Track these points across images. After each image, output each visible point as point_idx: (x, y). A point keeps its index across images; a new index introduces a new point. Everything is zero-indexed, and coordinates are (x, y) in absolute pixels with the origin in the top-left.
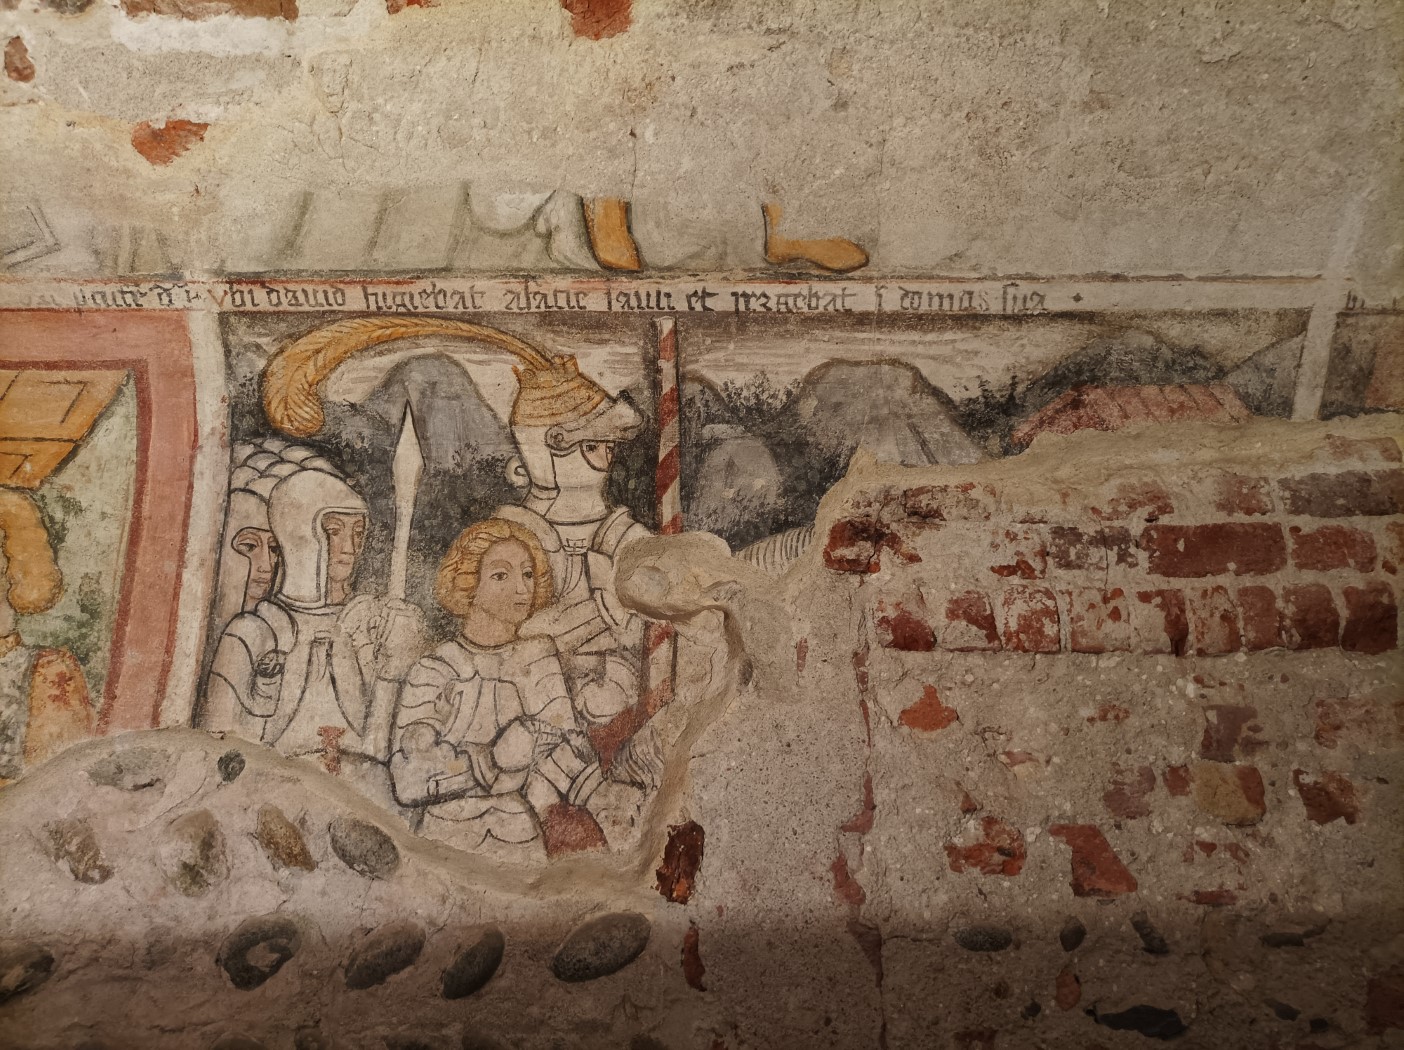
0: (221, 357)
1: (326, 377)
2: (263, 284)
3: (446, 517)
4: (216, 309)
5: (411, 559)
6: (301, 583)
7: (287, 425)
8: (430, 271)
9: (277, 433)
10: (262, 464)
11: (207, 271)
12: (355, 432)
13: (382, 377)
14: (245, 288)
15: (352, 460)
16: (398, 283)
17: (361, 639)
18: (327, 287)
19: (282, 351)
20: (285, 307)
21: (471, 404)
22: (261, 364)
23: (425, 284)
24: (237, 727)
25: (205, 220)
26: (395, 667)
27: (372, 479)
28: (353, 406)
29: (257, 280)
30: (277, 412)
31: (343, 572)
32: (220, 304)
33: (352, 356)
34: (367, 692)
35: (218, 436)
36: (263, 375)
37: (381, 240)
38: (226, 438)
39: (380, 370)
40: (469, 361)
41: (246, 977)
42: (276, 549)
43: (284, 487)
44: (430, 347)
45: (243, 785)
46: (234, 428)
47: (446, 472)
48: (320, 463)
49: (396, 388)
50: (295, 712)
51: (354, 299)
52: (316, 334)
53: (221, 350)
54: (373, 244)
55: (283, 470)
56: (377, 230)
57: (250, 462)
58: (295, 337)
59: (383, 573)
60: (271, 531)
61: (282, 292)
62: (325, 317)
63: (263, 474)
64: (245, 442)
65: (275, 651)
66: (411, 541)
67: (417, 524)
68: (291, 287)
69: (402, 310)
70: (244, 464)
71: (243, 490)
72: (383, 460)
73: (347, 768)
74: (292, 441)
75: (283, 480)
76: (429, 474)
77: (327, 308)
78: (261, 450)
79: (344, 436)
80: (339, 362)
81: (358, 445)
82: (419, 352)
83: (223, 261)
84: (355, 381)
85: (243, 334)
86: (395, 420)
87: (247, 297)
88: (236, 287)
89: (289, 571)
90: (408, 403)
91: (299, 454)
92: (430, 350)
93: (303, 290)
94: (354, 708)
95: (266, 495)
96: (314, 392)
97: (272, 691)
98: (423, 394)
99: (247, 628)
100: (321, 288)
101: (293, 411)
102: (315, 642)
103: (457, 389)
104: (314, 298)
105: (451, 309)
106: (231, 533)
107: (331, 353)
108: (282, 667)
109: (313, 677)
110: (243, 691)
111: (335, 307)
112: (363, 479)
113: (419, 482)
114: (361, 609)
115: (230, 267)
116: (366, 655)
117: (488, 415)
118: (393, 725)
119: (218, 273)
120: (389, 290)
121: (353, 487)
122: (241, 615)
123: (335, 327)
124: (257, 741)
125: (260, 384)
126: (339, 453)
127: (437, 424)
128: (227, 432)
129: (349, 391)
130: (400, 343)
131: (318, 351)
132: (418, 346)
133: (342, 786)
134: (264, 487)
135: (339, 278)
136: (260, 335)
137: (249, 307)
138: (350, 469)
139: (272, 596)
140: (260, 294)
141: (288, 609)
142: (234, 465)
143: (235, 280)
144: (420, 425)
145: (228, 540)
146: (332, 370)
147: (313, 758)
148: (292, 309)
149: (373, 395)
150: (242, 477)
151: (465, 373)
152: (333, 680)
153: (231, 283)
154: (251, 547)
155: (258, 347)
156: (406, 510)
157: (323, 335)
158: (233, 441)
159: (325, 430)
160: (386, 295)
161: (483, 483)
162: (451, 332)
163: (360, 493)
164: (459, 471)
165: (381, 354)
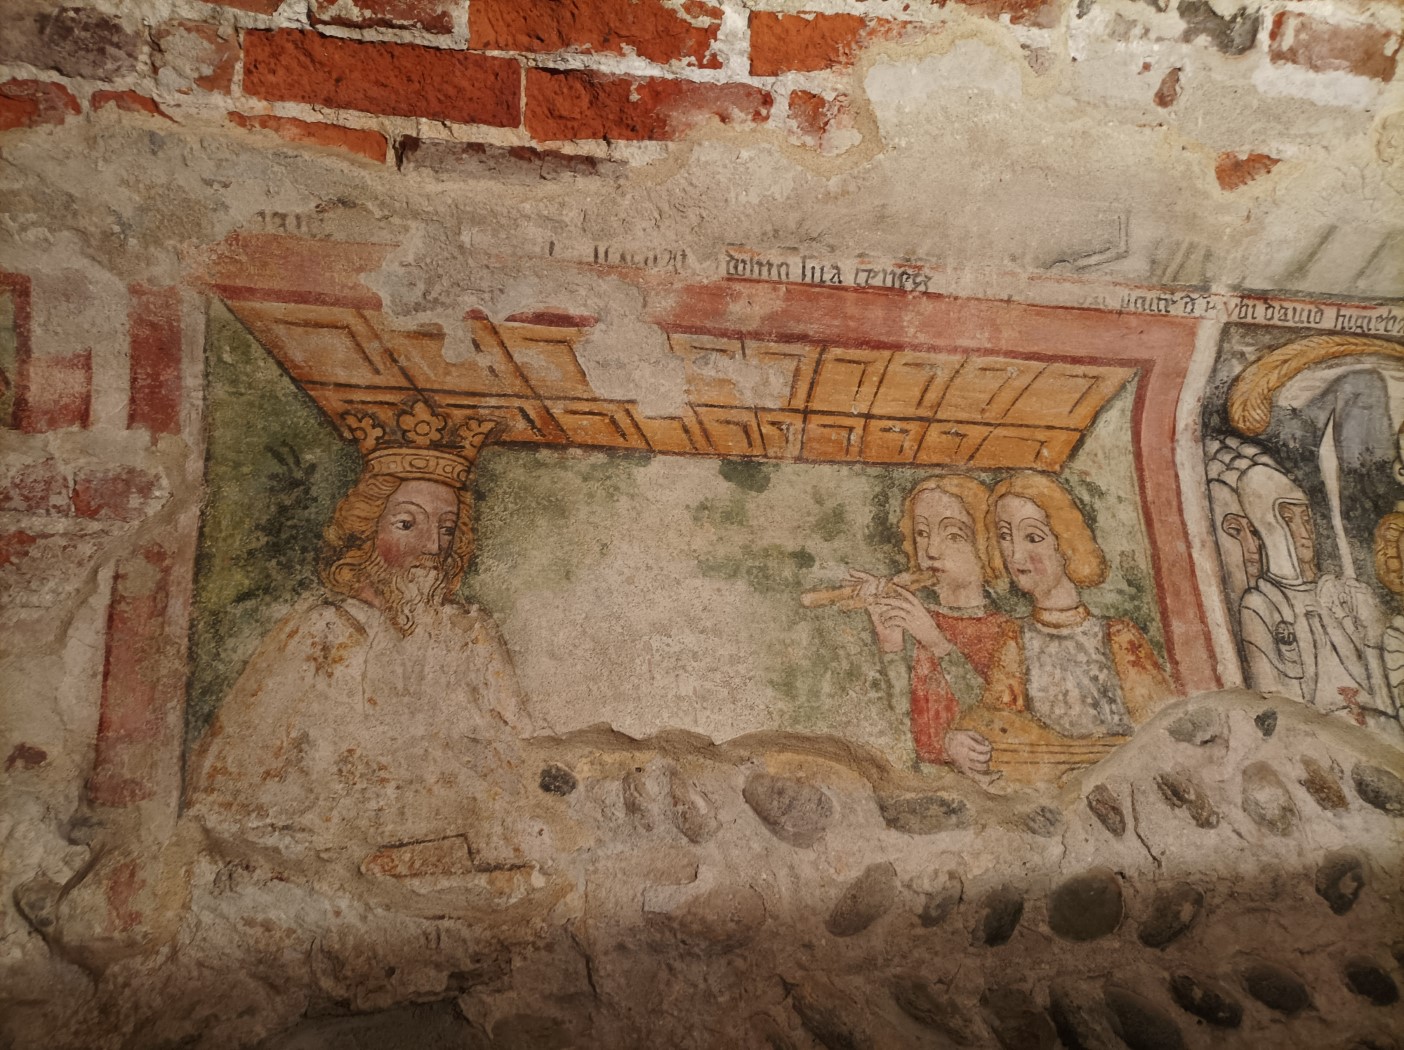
0: (1211, 361)
1: (1283, 385)
2: (1265, 300)
3: (1364, 510)
4: (1224, 319)
5: (1351, 545)
6: (1282, 563)
7: (1241, 425)
8: (1392, 299)
9: (1235, 433)
10: (1227, 458)
11: (1229, 286)
12: (1291, 433)
13: (1324, 386)
14: (1251, 303)
15: (1288, 458)
16: (1364, 308)
17: (1340, 613)
18: (1312, 307)
19: (1259, 359)
20: (1275, 321)
21: (1378, 412)
22: (1238, 369)
23: (1383, 311)
24: (1280, 688)
25: (1245, 241)
26: (1373, 633)
27: (1306, 474)
28: (1294, 410)
29: (1263, 297)
30: (1236, 412)
31: (1308, 554)
32: (1230, 315)
33: (1309, 368)
34: (1360, 656)
35: (1190, 432)
36: (1237, 379)
37: (1368, 272)
38: (1198, 433)
39: (1325, 380)
40: (1393, 377)
41: (1341, 904)
42: (1255, 533)
43: (1245, 479)
44: (1367, 364)
45: (1280, 739)
46: (1205, 425)
47: (1355, 471)
48: (1265, 459)
49: (1330, 397)
50: (1316, 675)
51: (1329, 320)
52: (1290, 347)
53: (1214, 355)
54: (1361, 273)
55: (1243, 464)
56: (1370, 262)
57: (1219, 456)
58: (1272, 348)
59: (1335, 555)
60: (1246, 517)
61: (1278, 308)
62: (1298, 333)
63: (1229, 467)
64: (1214, 438)
65: (1283, 622)
66: (1346, 530)
67: (1345, 515)
68: (1285, 304)
69: (1359, 331)
70: (1214, 458)
71: (1218, 480)
72: (1310, 457)
73: (1371, 721)
74: (1245, 439)
75: (1243, 473)
76: (1345, 472)
77: (1306, 325)
78: (1225, 447)
79: (1282, 436)
80: (1298, 371)
81: (1292, 445)
82: (1358, 367)
83: (1244, 278)
84: (1303, 389)
85: (1236, 344)
86: (1320, 425)
87: (1250, 310)
88: (1245, 301)
89: (1270, 553)
90: (1334, 410)
91: (1250, 450)
92: (1367, 366)
93: (1295, 309)
94: (1357, 670)
95: (1234, 485)
96: (1269, 400)
97: (1294, 656)
98: (1347, 403)
99: (1254, 601)
100: (1307, 307)
101: (1248, 413)
102: (1308, 614)
103: (1372, 400)
104: (1298, 315)
105: (1394, 333)
106: (1219, 519)
107: (1294, 364)
108: (1294, 634)
109: (1319, 645)
110: (1273, 656)
111: (1313, 325)
112: (1300, 474)
113: (1339, 479)
114: (1328, 586)
115: (1248, 284)
116: (1348, 624)
117: (1386, 422)
118: (1389, 685)
119: (1235, 288)
120: (1355, 313)
121: (1294, 481)
122: (1248, 590)
123: (1305, 342)
124: (1300, 700)
125: (1229, 388)
126: (1278, 451)
127: (1350, 430)
128: (1199, 427)
129: (1295, 398)
130: (1349, 359)
131: (1285, 361)
132: (1359, 362)
133: (1369, 738)
134: (1231, 477)
135: (1322, 300)
136: (1248, 345)
137: (1249, 319)
138: (1289, 465)
139: (1264, 574)
140: (1261, 308)
141: (1277, 584)
142: (1208, 459)
143: (1248, 296)
144: (1337, 428)
145: (1218, 524)
146: (1290, 378)
147: (1343, 713)
148: (1280, 323)
149: (1312, 403)
150: (1215, 469)
151: (1385, 388)
152: (1334, 648)
153: (1242, 297)
154: (1238, 531)
155: (1243, 354)
156: (1335, 503)
157: (1296, 347)
158: (1204, 437)
159: (1269, 430)
160: (1352, 317)
161: (1381, 481)
162: (1388, 352)
163: (1300, 486)
164: (1364, 471)
165: (1330, 367)
